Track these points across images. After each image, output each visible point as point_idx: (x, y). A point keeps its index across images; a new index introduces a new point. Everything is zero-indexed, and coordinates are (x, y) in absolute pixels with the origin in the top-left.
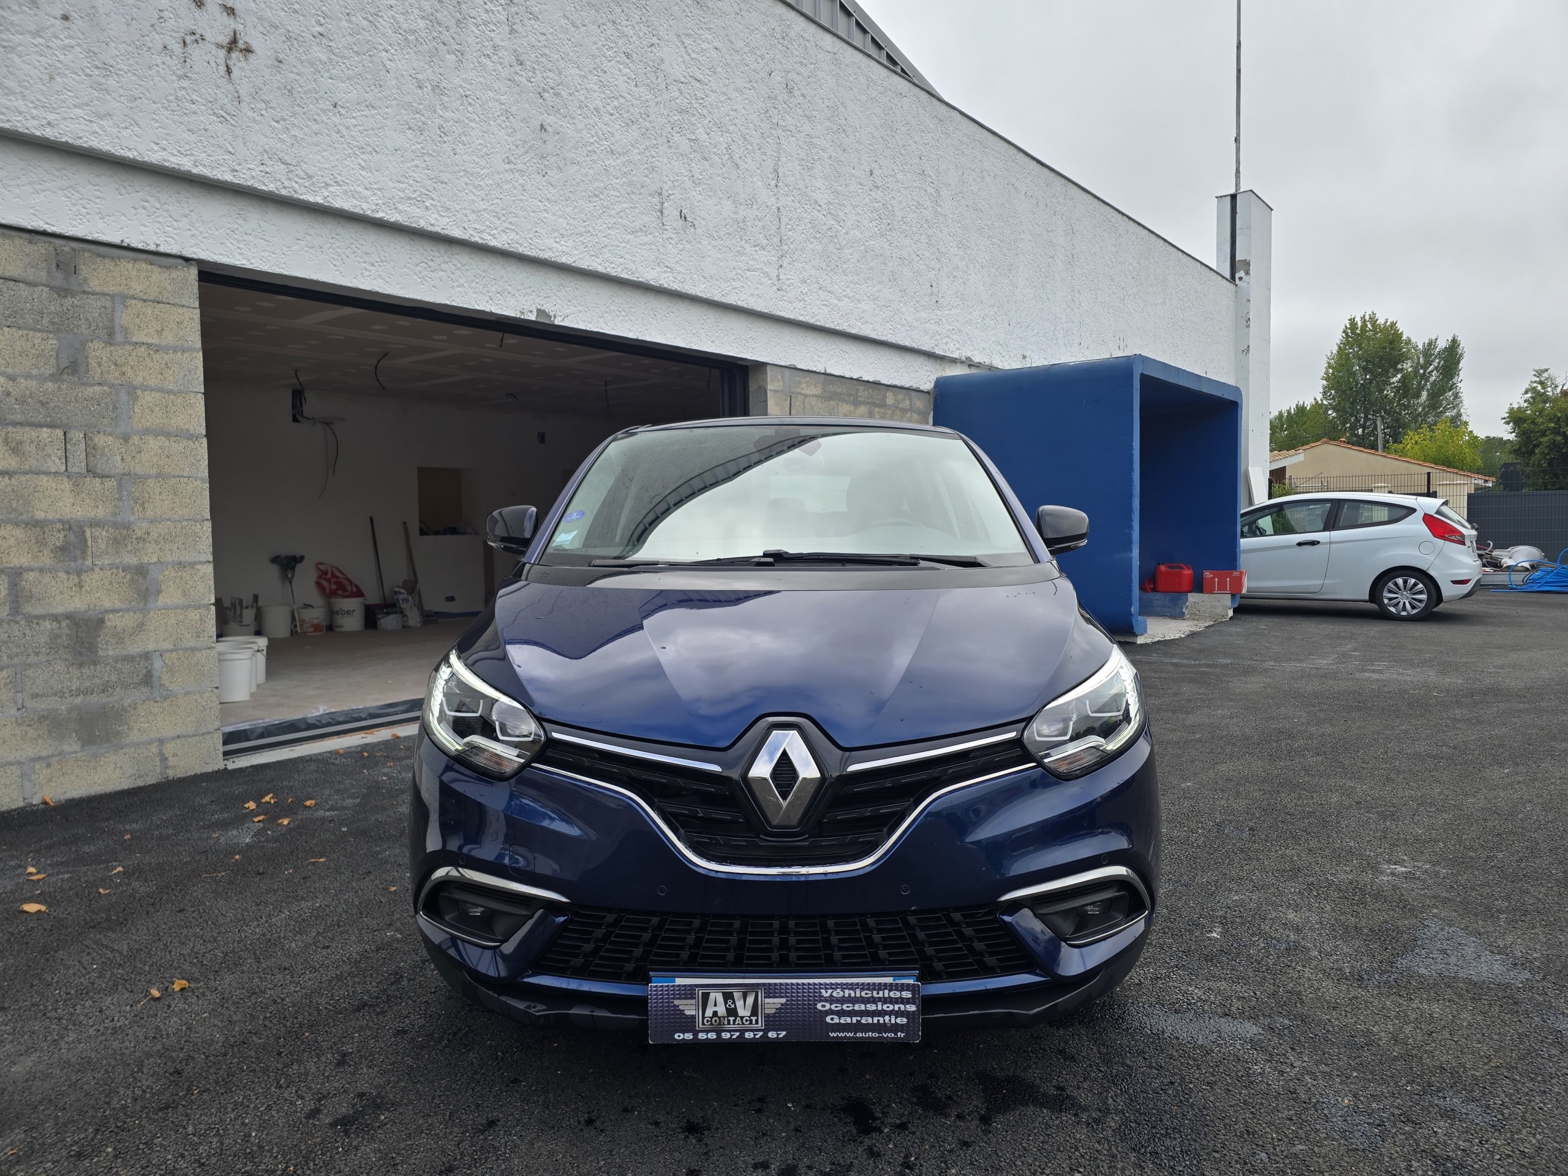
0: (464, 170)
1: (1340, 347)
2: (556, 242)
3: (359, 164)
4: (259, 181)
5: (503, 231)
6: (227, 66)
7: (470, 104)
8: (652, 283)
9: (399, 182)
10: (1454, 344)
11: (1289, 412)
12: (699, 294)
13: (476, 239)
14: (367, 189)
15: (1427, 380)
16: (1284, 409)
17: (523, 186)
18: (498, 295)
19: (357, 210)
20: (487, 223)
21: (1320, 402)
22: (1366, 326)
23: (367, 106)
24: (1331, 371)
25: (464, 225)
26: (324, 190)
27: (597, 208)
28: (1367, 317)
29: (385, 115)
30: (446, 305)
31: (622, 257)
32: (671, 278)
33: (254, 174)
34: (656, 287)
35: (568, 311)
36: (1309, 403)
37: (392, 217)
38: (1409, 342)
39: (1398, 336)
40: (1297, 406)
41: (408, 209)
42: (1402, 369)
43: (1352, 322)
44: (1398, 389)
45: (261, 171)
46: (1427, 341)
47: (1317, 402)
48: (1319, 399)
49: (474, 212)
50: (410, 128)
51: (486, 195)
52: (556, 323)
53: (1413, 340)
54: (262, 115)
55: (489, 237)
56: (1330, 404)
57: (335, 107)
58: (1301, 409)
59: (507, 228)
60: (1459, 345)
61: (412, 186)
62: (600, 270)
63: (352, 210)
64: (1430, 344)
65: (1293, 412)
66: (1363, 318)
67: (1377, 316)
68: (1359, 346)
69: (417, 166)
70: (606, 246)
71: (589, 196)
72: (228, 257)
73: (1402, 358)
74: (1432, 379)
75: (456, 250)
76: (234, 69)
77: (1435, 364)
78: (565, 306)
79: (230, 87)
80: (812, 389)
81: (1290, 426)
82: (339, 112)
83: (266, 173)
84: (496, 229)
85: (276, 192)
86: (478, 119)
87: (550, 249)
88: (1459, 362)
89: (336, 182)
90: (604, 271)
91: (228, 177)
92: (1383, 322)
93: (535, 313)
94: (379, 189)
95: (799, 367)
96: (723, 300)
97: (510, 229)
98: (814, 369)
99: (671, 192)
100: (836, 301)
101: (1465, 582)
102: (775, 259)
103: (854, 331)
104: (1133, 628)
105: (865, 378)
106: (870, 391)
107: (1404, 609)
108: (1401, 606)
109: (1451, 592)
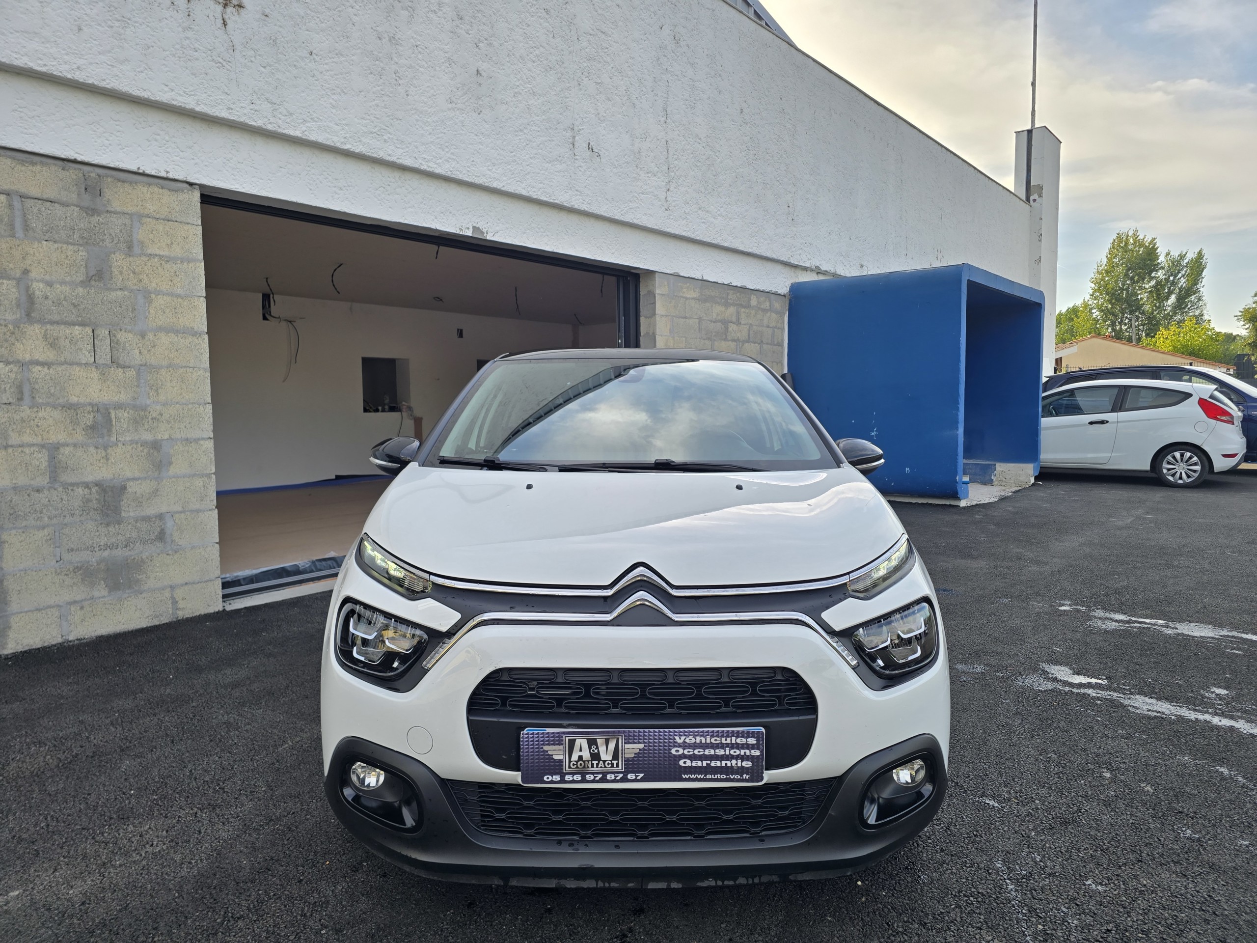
0: (415, 109)
1: (1107, 257)
2: (489, 170)
3: (331, 104)
4: (250, 118)
5: (447, 161)
6: (223, 19)
7: (420, 52)
8: (565, 204)
9: (363, 118)
10: (1199, 256)
12: (602, 213)
13: (424, 167)
14: (337, 125)
15: (1176, 286)
17: (462, 123)
18: (442, 215)
19: (328, 143)
20: (434, 153)
21: (1087, 302)
23: (337, 54)
24: (1100, 276)
25: (415, 155)
26: (302, 125)
27: (522, 141)
29: (351, 62)
30: (400, 223)
31: (541, 183)
32: (581, 200)
33: (245, 111)
34: (569, 208)
35: (497, 228)
36: (1080, 303)
37: (358, 148)
40: (1072, 307)
41: (371, 142)
43: (1119, 235)
44: (1151, 293)
45: (251, 109)
47: (1085, 303)
48: (1086, 300)
49: (423, 144)
50: (371, 73)
51: (433, 130)
52: (488, 238)
54: (251, 61)
55: (435, 166)
56: (1094, 304)
57: (311, 55)
58: (1075, 309)
59: (450, 158)
61: (373, 122)
62: (524, 194)
63: (324, 142)
67: (1138, 233)
69: (377, 106)
70: (529, 173)
71: (516, 131)
72: (225, 182)
73: (1157, 267)
75: (408, 176)
76: (228, 21)
77: (1183, 272)
78: (496, 224)
79: (225, 37)
80: (691, 293)
82: (314, 59)
83: (256, 111)
84: (441, 159)
85: (264, 127)
86: (426, 65)
87: (484, 176)
89: (312, 119)
90: (527, 194)
91: (224, 114)
93: (471, 230)
94: (347, 125)
95: (682, 274)
96: (622, 218)
97: (454, 159)
98: (694, 276)
99: (581, 128)
100: (712, 219)
101: (1233, 456)
102: (664, 184)
103: (726, 245)
104: (957, 493)
105: (734, 284)
106: (738, 294)
107: (1181, 478)
108: (1178, 475)
109: (1220, 464)
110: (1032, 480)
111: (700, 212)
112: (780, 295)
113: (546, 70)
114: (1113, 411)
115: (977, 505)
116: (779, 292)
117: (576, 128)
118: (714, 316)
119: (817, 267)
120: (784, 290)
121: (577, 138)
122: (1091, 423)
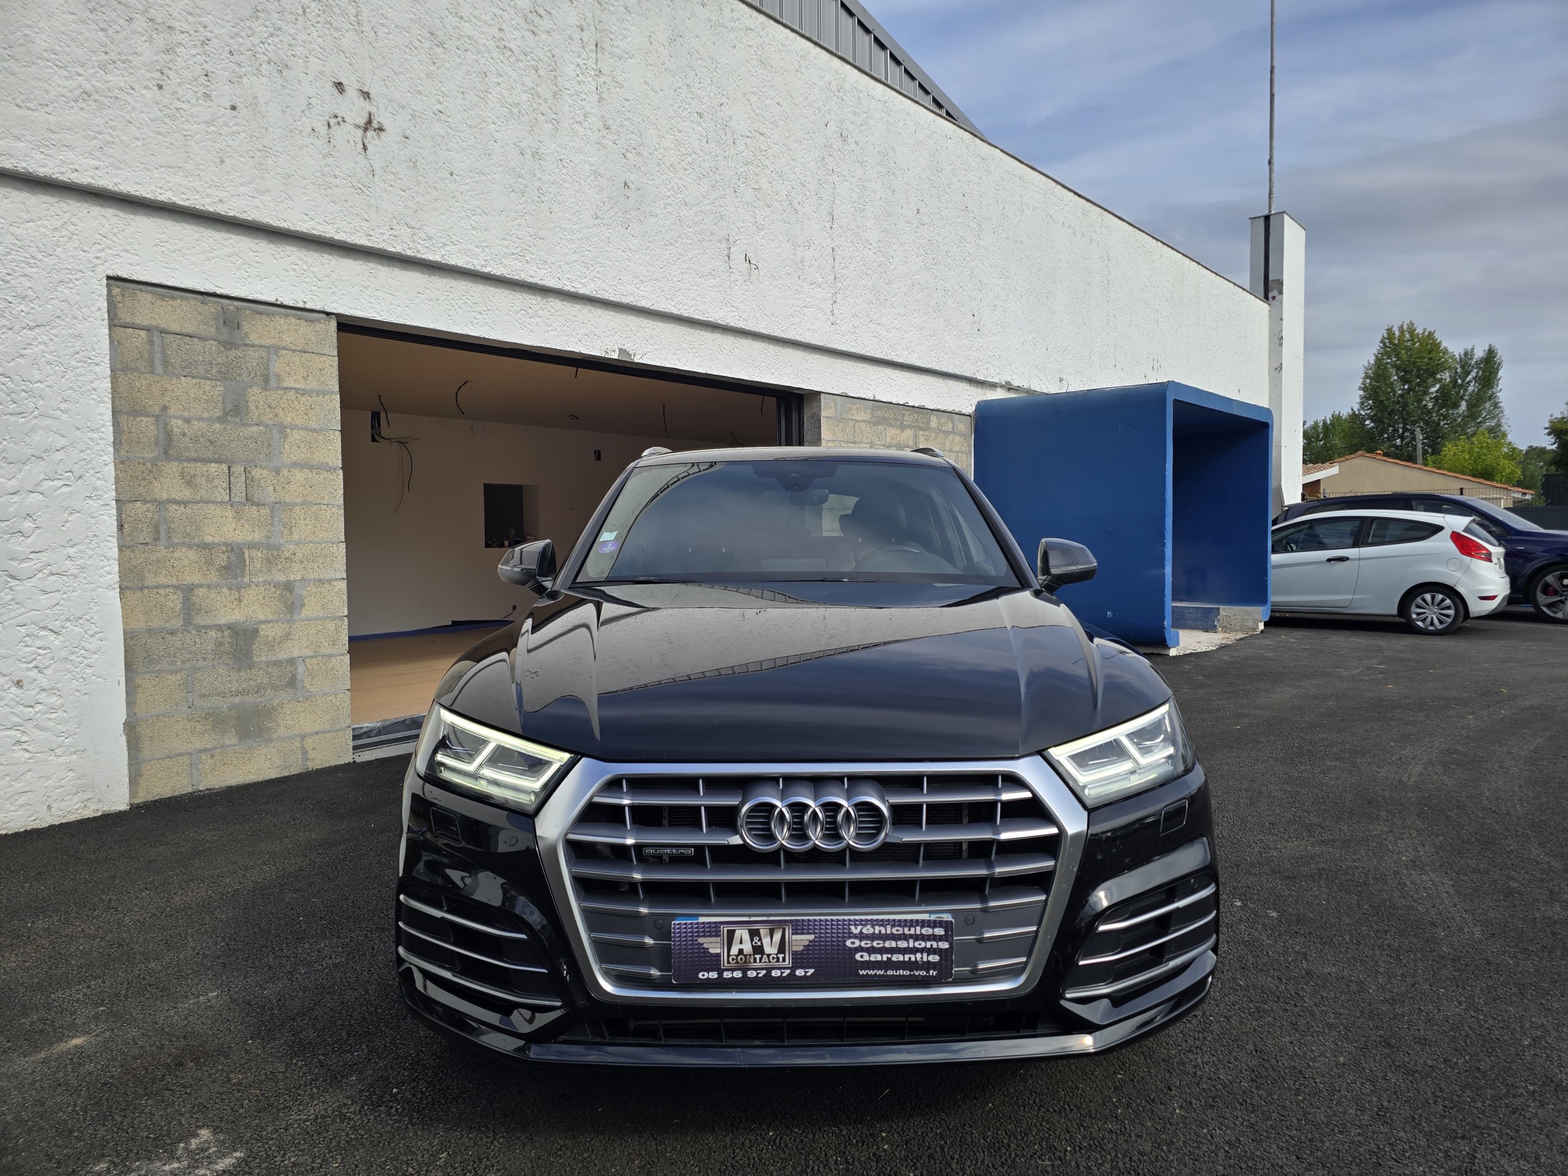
0: (559, 227)
1: (1377, 357)
2: (637, 288)
3: (471, 225)
4: (390, 244)
5: (592, 280)
6: (363, 144)
7: (564, 167)
8: (720, 322)
9: (504, 239)
10: (1491, 354)
11: (1325, 422)
12: (761, 330)
13: (568, 288)
14: (478, 247)
15: (1465, 390)
16: (1320, 419)
17: (609, 239)
18: (586, 337)
19: (469, 266)
20: (578, 273)
21: (1357, 412)
22: (1405, 336)
23: (478, 174)
24: (1368, 381)
27: (673, 255)
28: (1405, 327)
32: (737, 317)
33: (386, 238)
34: (724, 325)
35: (646, 350)
36: (1345, 412)
38: (1445, 352)
39: (1436, 346)
40: (1333, 416)
41: (512, 264)
42: (1442, 379)
43: (1390, 331)
44: (1436, 399)
45: (392, 235)
46: (1462, 353)
47: (1354, 412)
48: (1356, 409)
50: (513, 191)
51: (577, 248)
52: (635, 360)
53: (1450, 350)
54: (391, 185)
56: (1366, 414)
57: (452, 175)
58: (1336, 419)
59: (595, 277)
60: (1497, 354)
61: (515, 243)
62: (674, 312)
64: (1466, 354)
65: (1328, 421)
66: (1401, 328)
67: (1415, 326)
68: (1397, 356)
69: (519, 225)
70: (680, 289)
71: (666, 245)
72: (363, 311)
73: (1441, 367)
74: (1471, 389)
75: (551, 298)
76: (369, 146)
77: (1473, 374)
78: (644, 345)
79: (365, 162)
80: (861, 415)
81: (1326, 436)
82: (455, 180)
83: (395, 237)
84: (586, 278)
85: (403, 253)
86: (570, 180)
87: (632, 294)
88: (1498, 370)
89: (452, 242)
90: (678, 313)
91: (364, 242)
92: (1421, 332)
93: (617, 352)
95: (849, 394)
96: (783, 335)
97: (598, 278)
98: (864, 396)
99: (736, 238)
100: (885, 333)
101: (1492, 598)
102: (830, 295)
103: (901, 360)
104: (1164, 640)
105: (911, 404)
106: (916, 415)
107: (1432, 624)
108: (1429, 620)
109: (1478, 608)
110: (1261, 626)
111: (871, 325)
112: (964, 415)
113: (699, 178)
114: (1355, 545)
115: (1190, 654)
116: (964, 412)
117: (732, 239)
118: (888, 440)
119: (1008, 383)
120: (970, 409)
121: (732, 249)
122: (1329, 560)
